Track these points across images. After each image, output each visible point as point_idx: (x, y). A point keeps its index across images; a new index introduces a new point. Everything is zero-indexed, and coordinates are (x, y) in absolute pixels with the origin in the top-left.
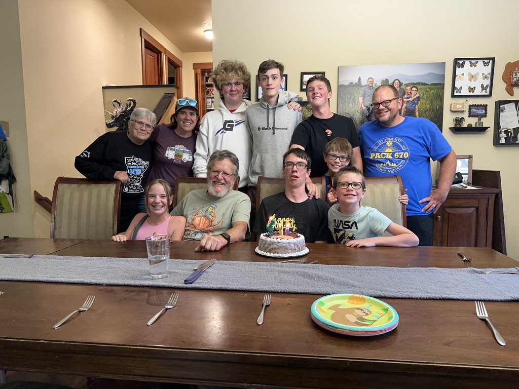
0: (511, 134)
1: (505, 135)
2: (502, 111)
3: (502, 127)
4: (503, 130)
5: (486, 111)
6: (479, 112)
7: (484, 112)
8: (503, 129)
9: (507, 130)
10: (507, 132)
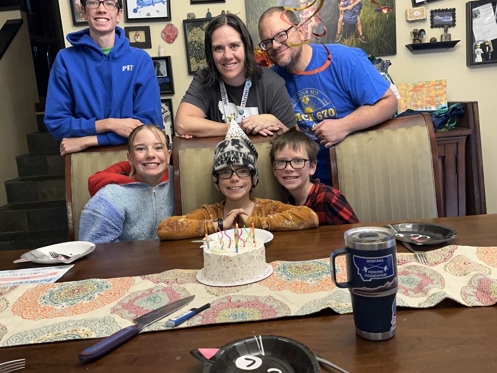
0: (490, 48)
1: (481, 50)
2: (476, 16)
3: (476, 40)
4: (479, 44)
5: (454, 17)
6: (445, 20)
7: (451, 19)
8: (478, 41)
9: (484, 43)
10: (483, 46)
